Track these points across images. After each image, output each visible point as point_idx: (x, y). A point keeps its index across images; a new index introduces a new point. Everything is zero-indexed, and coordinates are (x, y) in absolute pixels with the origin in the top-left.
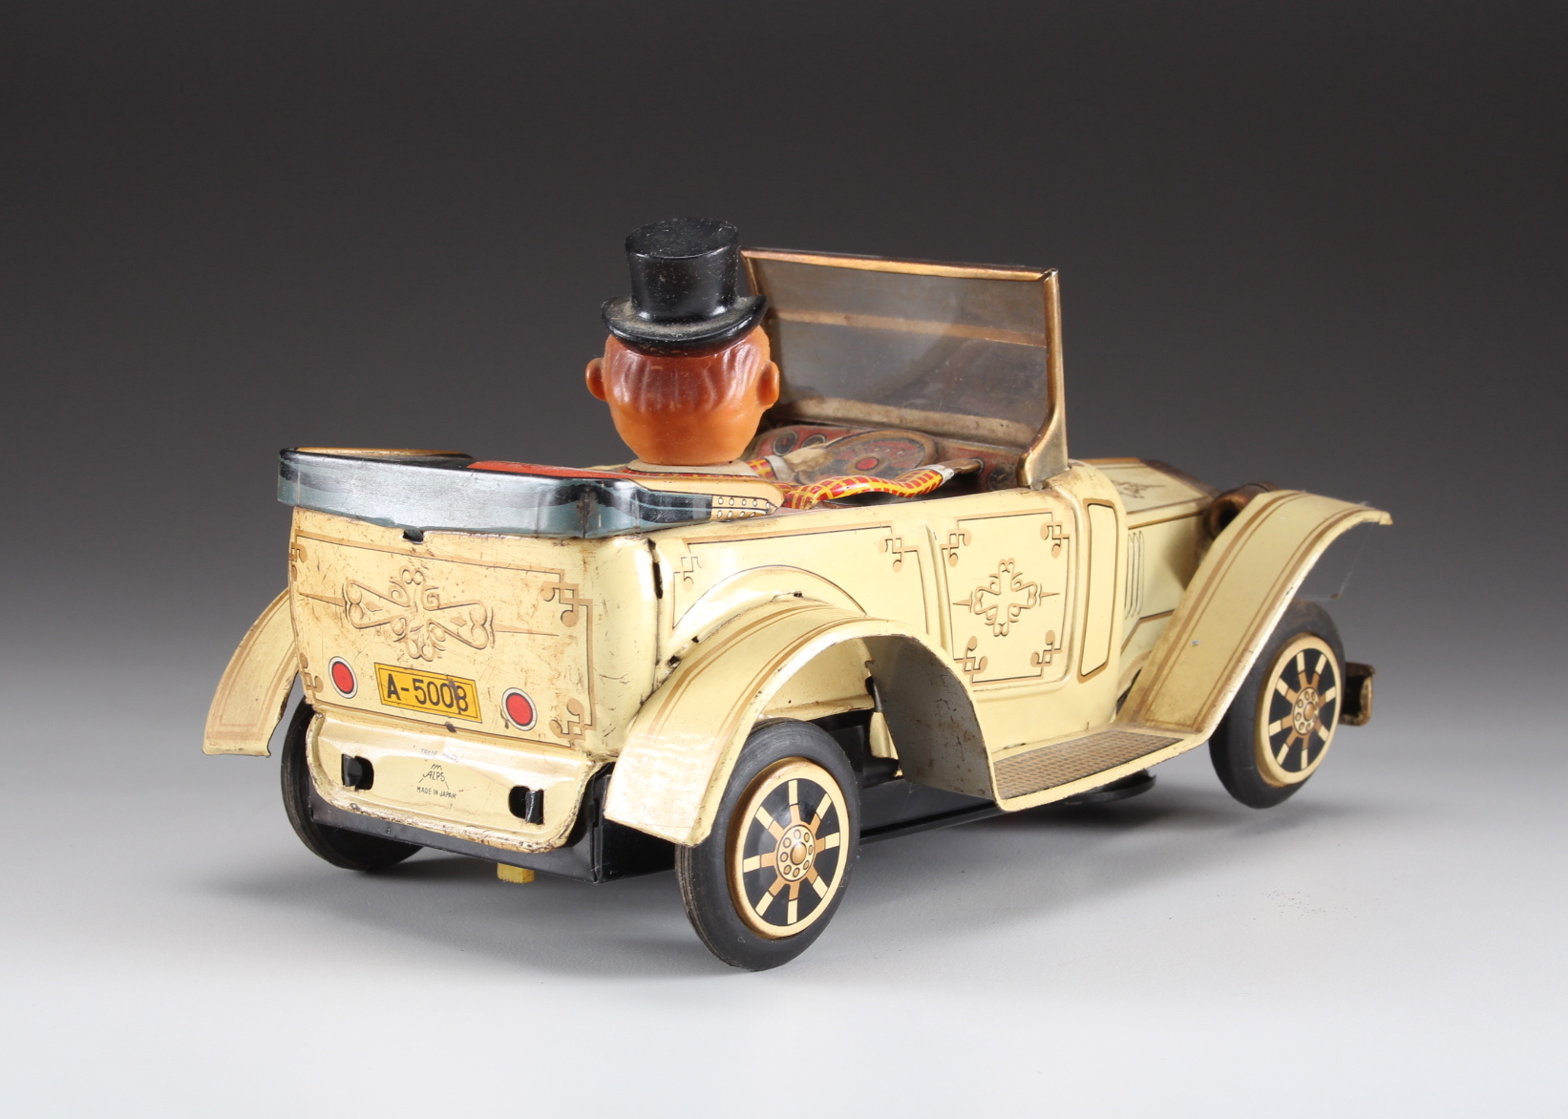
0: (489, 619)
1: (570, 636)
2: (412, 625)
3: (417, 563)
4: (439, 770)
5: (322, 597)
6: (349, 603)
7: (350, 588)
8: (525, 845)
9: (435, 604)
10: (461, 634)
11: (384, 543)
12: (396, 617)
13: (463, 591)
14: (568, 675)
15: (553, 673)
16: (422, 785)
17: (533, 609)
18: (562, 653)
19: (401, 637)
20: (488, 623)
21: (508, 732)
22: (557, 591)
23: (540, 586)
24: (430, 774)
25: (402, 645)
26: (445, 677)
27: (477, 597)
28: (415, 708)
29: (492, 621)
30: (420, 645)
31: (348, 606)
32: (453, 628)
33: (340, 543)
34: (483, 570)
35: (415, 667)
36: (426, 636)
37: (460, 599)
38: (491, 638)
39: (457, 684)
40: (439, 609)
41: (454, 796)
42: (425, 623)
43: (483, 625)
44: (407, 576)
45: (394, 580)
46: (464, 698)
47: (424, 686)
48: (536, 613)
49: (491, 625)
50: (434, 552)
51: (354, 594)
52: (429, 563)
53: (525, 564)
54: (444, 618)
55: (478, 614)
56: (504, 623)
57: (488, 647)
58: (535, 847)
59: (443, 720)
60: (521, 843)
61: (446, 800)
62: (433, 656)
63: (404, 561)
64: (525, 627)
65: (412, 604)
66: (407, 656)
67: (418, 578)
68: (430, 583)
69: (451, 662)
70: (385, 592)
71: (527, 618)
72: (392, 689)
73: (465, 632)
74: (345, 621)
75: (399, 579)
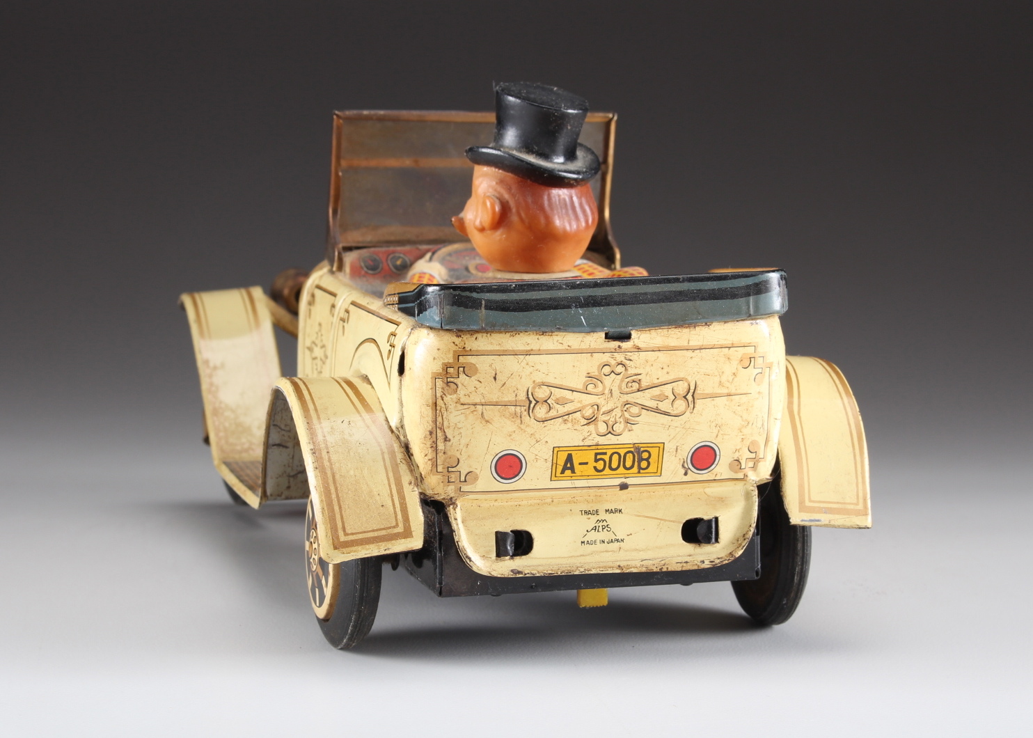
0: (692, 391)
1: (759, 392)
2: (603, 409)
3: (620, 357)
4: (605, 523)
5: (497, 402)
6: (534, 402)
7: (537, 390)
8: (707, 562)
9: (636, 386)
10: (659, 408)
11: (584, 346)
12: (587, 405)
13: (668, 373)
14: (755, 423)
15: (743, 423)
16: (585, 540)
17: (733, 376)
18: (752, 406)
19: (591, 420)
20: (690, 394)
21: (689, 478)
22: (752, 359)
23: (740, 357)
24: (595, 529)
25: (592, 427)
26: (631, 446)
27: (682, 375)
28: (589, 477)
29: (694, 392)
30: (611, 423)
31: (532, 406)
32: (652, 404)
33: (528, 353)
34: (690, 353)
35: (600, 443)
36: (619, 415)
37: (662, 380)
38: (691, 406)
39: (642, 449)
40: (639, 391)
41: (622, 540)
42: (619, 405)
43: (685, 397)
44: (607, 370)
45: (592, 375)
46: (647, 460)
47: (607, 458)
48: (736, 379)
49: (693, 396)
50: (640, 346)
51: (542, 393)
52: (634, 356)
53: (728, 343)
54: (645, 398)
55: (681, 388)
56: (706, 392)
57: (688, 413)
58: (717, 561)
59: (618, 482)
60: (703, 562)
61: (616, 545)
62: (624, 430)
63: (606, 358)
64: (725, 391)
65: (607, 391)
66: (594, 435)
67: (620, 369)
68: (631, 371)
69: (643, 432)
70: (580, 387)
71: (727, 384)
72: (569, 465)
73: (664, 406)
74: (526, 418)
75: (597, 373)
